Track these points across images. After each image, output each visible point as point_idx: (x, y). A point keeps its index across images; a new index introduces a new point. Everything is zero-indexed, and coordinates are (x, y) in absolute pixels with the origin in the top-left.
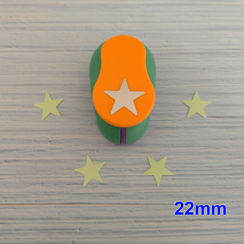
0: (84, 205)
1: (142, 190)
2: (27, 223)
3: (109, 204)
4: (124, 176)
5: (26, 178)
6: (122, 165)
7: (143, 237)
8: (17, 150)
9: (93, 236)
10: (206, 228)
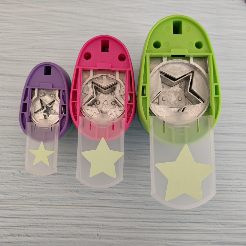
0: (106, 208)
1: (148, 199)
2: (65, 219)
3: (124, 208)
4: (136, 189)
5: (66, 186)
6: (134, 180)
7: (148, 233)
8: (61, 167)
9: (112, 231)
10: (193, 229)
